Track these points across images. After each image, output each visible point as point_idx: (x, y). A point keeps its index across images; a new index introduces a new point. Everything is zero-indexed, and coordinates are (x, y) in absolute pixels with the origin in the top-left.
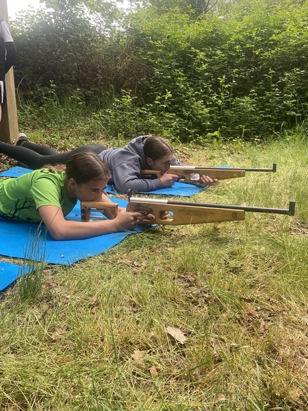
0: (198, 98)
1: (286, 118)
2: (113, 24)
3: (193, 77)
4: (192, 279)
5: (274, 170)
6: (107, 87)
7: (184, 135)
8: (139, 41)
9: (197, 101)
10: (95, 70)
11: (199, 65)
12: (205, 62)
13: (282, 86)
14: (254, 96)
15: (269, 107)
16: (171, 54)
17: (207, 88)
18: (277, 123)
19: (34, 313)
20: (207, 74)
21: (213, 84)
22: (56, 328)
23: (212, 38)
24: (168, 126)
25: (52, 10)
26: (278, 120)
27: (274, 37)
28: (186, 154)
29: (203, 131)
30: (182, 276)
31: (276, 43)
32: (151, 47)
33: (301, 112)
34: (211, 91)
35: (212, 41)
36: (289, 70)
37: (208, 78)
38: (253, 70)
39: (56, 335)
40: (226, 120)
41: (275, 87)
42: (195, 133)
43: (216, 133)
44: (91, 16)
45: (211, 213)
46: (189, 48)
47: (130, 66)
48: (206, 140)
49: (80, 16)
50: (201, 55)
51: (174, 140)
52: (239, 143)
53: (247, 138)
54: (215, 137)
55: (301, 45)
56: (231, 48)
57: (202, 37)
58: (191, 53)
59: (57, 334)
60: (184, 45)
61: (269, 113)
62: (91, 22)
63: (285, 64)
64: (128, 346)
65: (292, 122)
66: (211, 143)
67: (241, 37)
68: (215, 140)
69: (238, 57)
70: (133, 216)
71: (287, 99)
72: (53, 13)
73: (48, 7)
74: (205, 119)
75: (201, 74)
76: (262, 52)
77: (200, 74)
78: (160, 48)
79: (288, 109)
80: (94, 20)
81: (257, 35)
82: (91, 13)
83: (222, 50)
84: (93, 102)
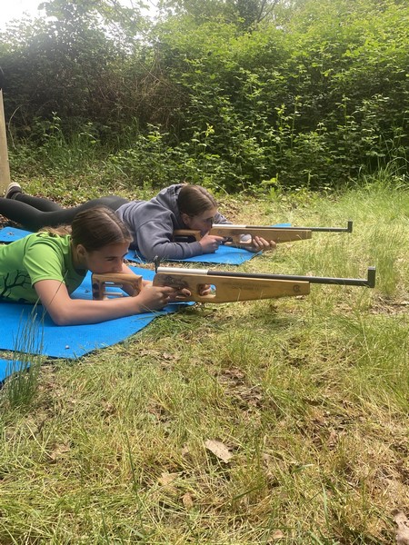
0: (249, 134)
1: (365, 160)
2: (136, 37)
3: (242, 106)
4: (240, 375)
5: (350, 229)
6: (128, 120)
7: (231, 183)
8: (171, 60)
9: (248, 138)
10: (112, 98)
11: (250, 91)
12: (258, 87)
13: (359, 118)
14: (323, 131)
15: (342, 145)
16: (213, 77)
17: (261, 121)
18: (354, 167)
19: (28, 424)
20: (261, 102)
21: (269, 116)
22: (57, 445)
23: (268, 55)
24: (210, 171)
25: (54, 19)
26: (355, 163)
27: (348, 54)
28: (234, 209)
29: (256, 178)
30: (227, 371)
31: (350, 62)
32: (186, 67)
33: (385, 152)
34: (266, 125)
35: (267, 59)
36: (369, 97)
37: (262, 108)
38: (321, 97)
39: (57, 454)
40: (287, 162)
41: (351, 119)
42: (246, 179)
43: (273, 180)
44: (106, 27)
45: (266, 285)
46: (237, 68)
47: (159, 93)
48: (260, 189)
49: (93, 26)
50: (253, 78)
51: (218, 190)
52: (303, 193)
53: (314, 186)
54: (273, 185)
55: (384, 63)
56: (292, 69)
57: (253, 54)
58: (240, 75)
59: (58, 452)
60: (230, 65)
61: (343, 153)
62: (107, 34)
63: (363, 89)
64: (153, 466)
65: (373, 165)
66: (267, 193)
67: (304, 53)
68: (272, 189)
69: (302, 80)
70: (162, 292)
71: (367, 134)
72: (56, 23)
73: (49, 14)
74: (259, 162)
75: (253, 102)
76: (332, 73)
77: (250, 102)
78: (198, 68)
79: (368, 148)
80: (111, 31)
81: (326, 52)
82: (106, 23)
83: (280, 70)
84: (110, 141)
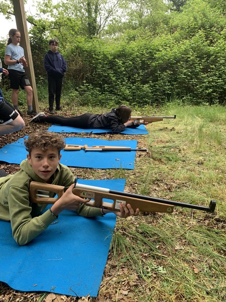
20: (124, 72)
78: (100, 59)
